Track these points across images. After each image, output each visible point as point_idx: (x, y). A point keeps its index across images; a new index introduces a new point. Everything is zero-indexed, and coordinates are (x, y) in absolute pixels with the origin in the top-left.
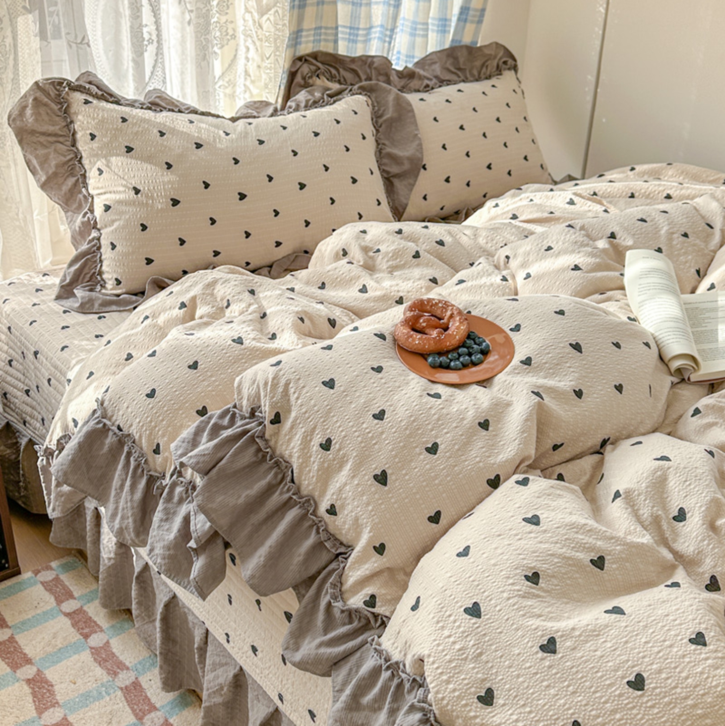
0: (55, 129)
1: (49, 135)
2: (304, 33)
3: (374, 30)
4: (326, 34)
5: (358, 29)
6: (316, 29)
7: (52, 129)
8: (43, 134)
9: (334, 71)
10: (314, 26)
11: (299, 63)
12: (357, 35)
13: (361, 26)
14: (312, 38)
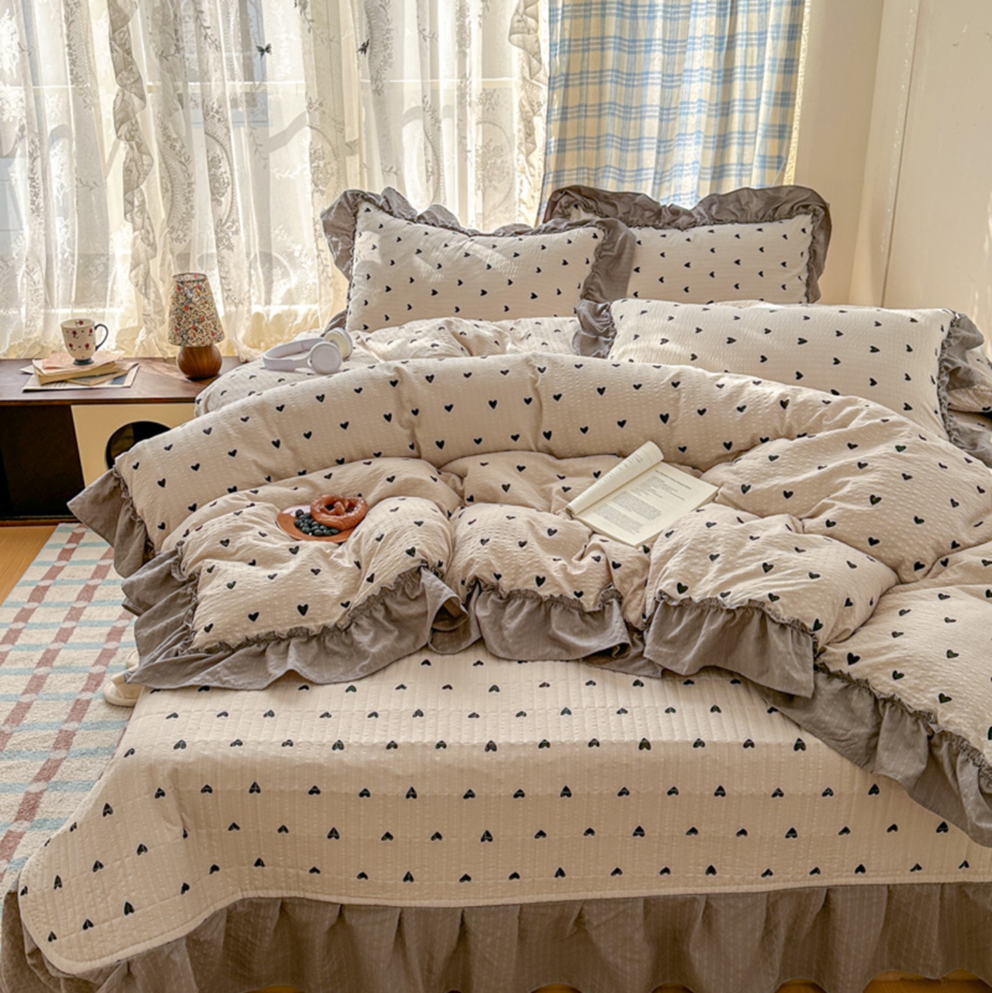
0: (346, 226)
1: (343, 229)
2: (566, 173)
3: (644, 172)
4: (588, 174)
5: (625, 171)
6: (578, 169)
7: (343, 225)
8: (339, 228)
9: (591, 203)
10: (575, 167)
11: (560, 195)
12: (624, 176)
13: (628, 168)
14: (575, 177)
